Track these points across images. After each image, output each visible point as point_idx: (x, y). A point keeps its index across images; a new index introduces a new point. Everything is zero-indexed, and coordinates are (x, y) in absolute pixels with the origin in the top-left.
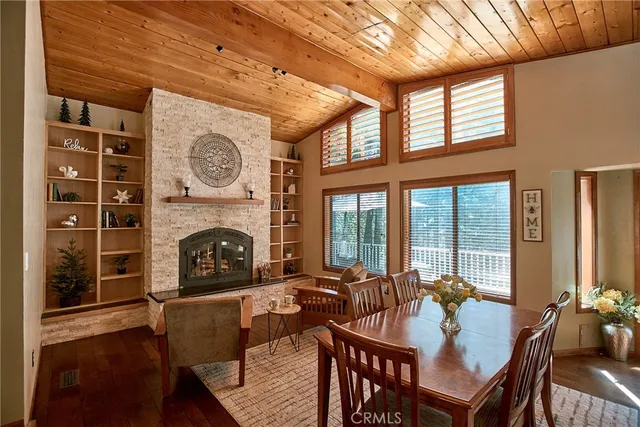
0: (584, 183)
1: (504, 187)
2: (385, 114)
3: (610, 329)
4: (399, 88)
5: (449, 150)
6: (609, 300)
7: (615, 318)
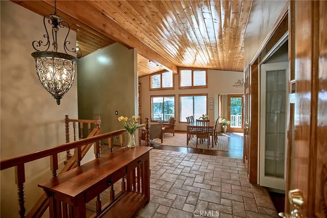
0: (220, 97)
1: (205, 97)
2: (174, 75)
3: (223, 126)
4: (179, 68)
5: (192, 87)
6: (224, 121)
7: (224, 124)
